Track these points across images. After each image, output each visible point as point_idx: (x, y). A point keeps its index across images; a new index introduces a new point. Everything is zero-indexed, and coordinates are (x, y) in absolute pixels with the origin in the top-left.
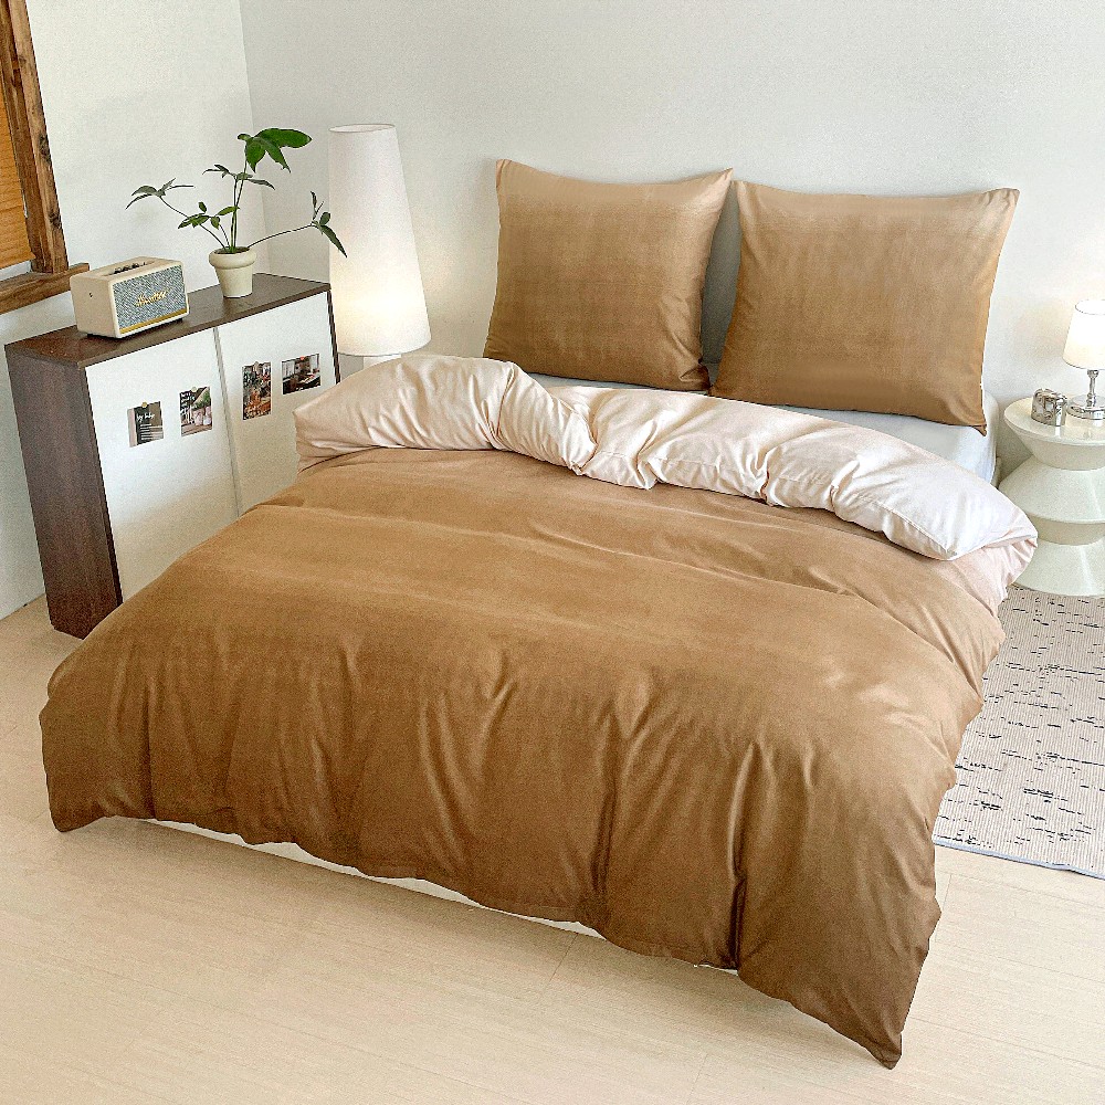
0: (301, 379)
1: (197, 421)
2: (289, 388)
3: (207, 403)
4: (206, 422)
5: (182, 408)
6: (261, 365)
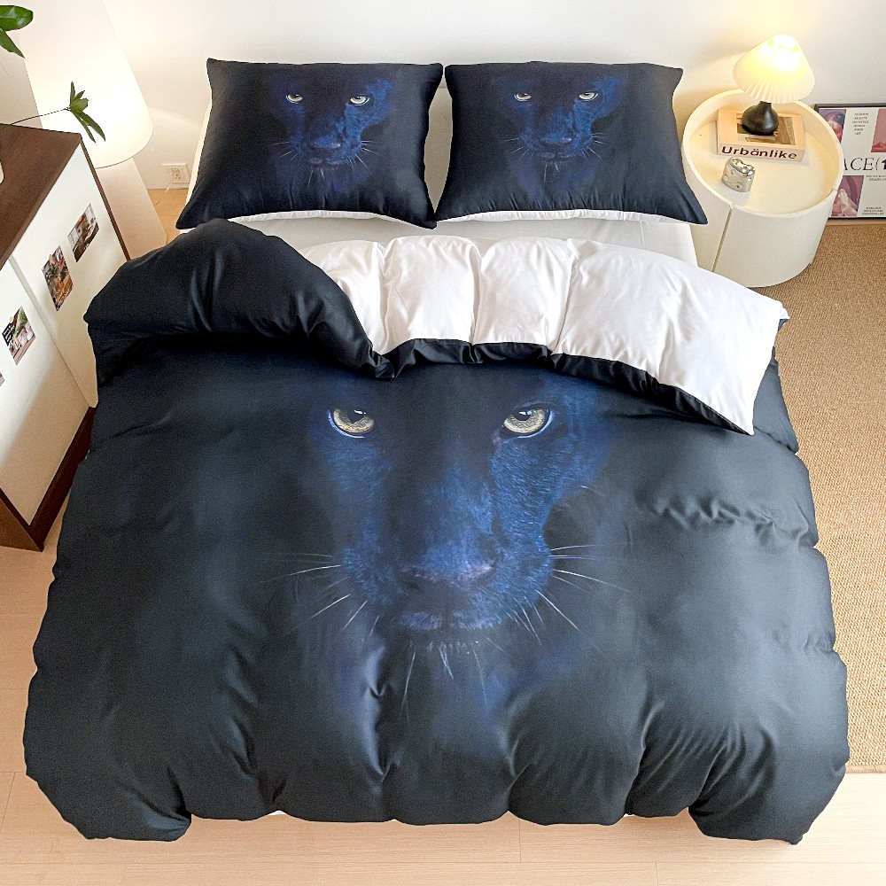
0: (84, 238)
1: (23, 343)
2: (78, 255)
3: (25, 319)
4: (29, 337)
5: (8, 344)
6: (54, 255)
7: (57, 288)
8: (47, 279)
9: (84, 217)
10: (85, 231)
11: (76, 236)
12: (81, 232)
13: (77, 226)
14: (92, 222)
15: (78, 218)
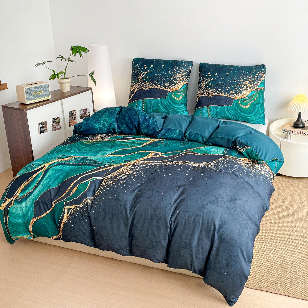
0: (84, 115)
1: (57, 127)
2: (81, 118)
3: (59, 122)
4: (59, 127)
5: (52, 123)
6: (74, 111)
7: (72, 120)
8: (70, 115)
9: (86, 109)
10: (85, 113)
11: (82, 112)
12: (84, 113)
13: (84, 110)
14: (88, 113)
15: (85, 108)
